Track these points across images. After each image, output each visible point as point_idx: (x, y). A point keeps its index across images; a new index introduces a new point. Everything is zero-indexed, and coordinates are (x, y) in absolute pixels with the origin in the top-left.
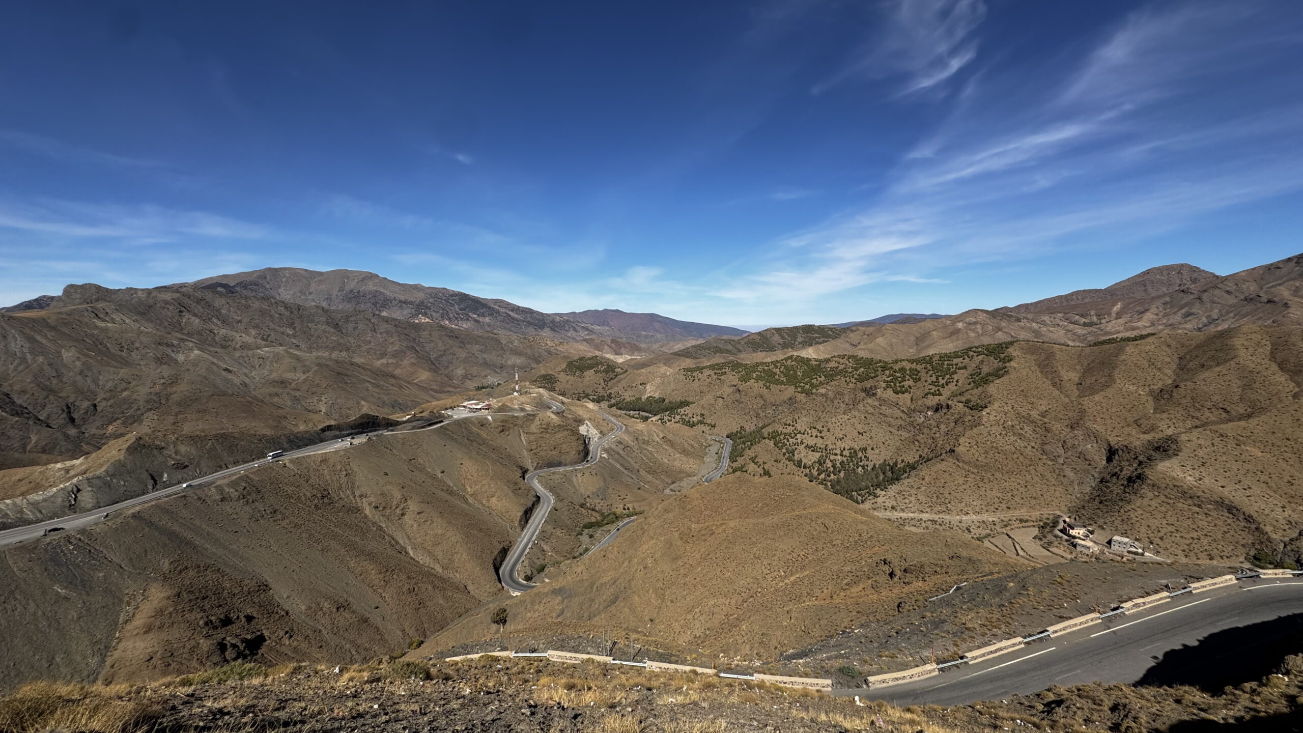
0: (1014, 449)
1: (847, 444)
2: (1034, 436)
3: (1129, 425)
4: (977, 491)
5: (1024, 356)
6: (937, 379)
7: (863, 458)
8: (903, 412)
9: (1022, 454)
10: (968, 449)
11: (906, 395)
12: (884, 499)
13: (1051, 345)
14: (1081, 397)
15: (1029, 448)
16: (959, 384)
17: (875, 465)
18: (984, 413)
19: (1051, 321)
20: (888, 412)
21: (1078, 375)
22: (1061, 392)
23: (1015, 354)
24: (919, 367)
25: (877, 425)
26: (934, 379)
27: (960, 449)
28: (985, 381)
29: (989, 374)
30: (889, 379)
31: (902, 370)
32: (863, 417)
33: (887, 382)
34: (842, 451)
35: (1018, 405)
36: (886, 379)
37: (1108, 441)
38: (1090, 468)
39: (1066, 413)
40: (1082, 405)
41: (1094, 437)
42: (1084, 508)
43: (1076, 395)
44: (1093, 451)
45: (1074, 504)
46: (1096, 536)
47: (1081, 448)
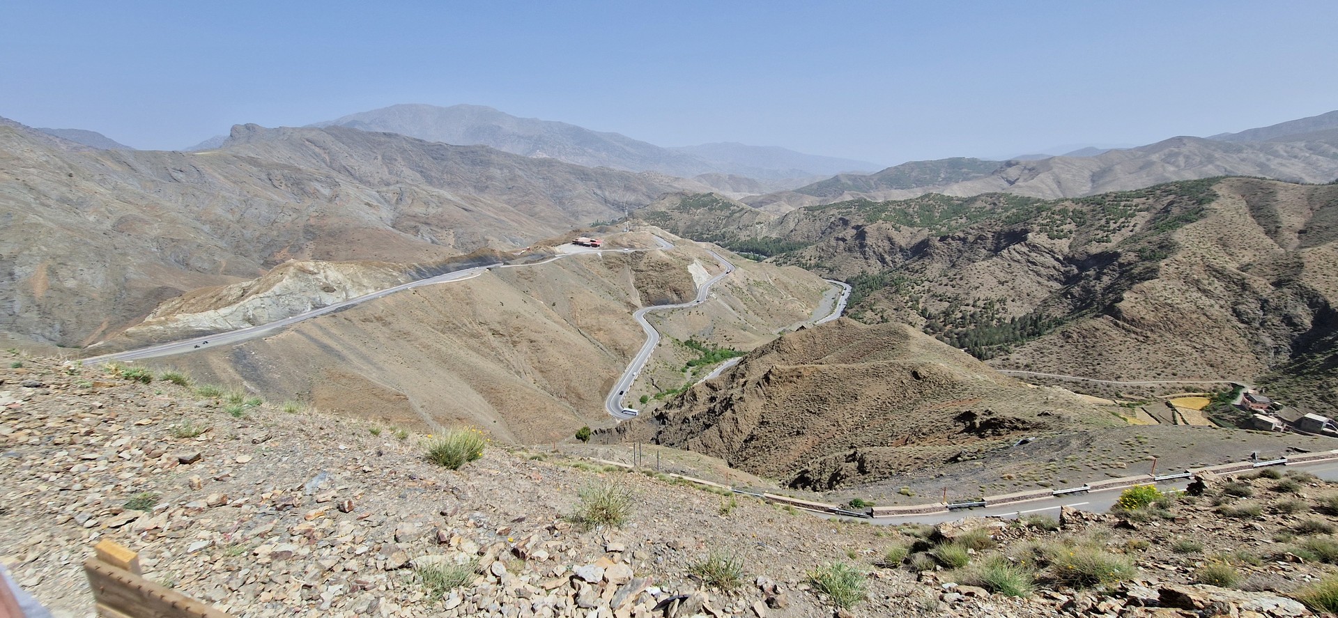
0: (1194, 308)
1: (982, 294)
2: (1226, 293)
4: (1137, 354)
5: (1232, 195)
6: (1108, 223)
7: (1000, 310)
8: (1057, 260)
9: (1204, 314)
10: (1134, 304)
11: (1064, 240)
12: (1018, 356)
13: (1274, 182)
14: (1302, 248)
15: (1217, 307)
16: (1137, 229)
17: (1013, 319)
18: (1162, 264)
19: (1286, 152)
20: (1039, 259)
21: (1303, 220)
22: (1276, 241)
23: (1219, 193)
24: (1085, 209)
25: (1023, 273)
26: (1103, 222)
27: (1121, 305)
28: (1173, 226)
29: (1179, 218)
30: (1045, 222)
31: (1063, 212)
32: (1006, 264)
33: (1043, 225)
34: (975, 302)
35: (1211, 255)
36: (1042, 222)
37: (1327, 304)
38: (1296, 334)
39: (1276, 267)
40: (1300, 258)
41: (1308, 298)
42: (1276, 380)
43: (1296, 245)
44: (1304, 315)
45: (1264, 375)
46: (1283, 413)
47: (1289, 309)
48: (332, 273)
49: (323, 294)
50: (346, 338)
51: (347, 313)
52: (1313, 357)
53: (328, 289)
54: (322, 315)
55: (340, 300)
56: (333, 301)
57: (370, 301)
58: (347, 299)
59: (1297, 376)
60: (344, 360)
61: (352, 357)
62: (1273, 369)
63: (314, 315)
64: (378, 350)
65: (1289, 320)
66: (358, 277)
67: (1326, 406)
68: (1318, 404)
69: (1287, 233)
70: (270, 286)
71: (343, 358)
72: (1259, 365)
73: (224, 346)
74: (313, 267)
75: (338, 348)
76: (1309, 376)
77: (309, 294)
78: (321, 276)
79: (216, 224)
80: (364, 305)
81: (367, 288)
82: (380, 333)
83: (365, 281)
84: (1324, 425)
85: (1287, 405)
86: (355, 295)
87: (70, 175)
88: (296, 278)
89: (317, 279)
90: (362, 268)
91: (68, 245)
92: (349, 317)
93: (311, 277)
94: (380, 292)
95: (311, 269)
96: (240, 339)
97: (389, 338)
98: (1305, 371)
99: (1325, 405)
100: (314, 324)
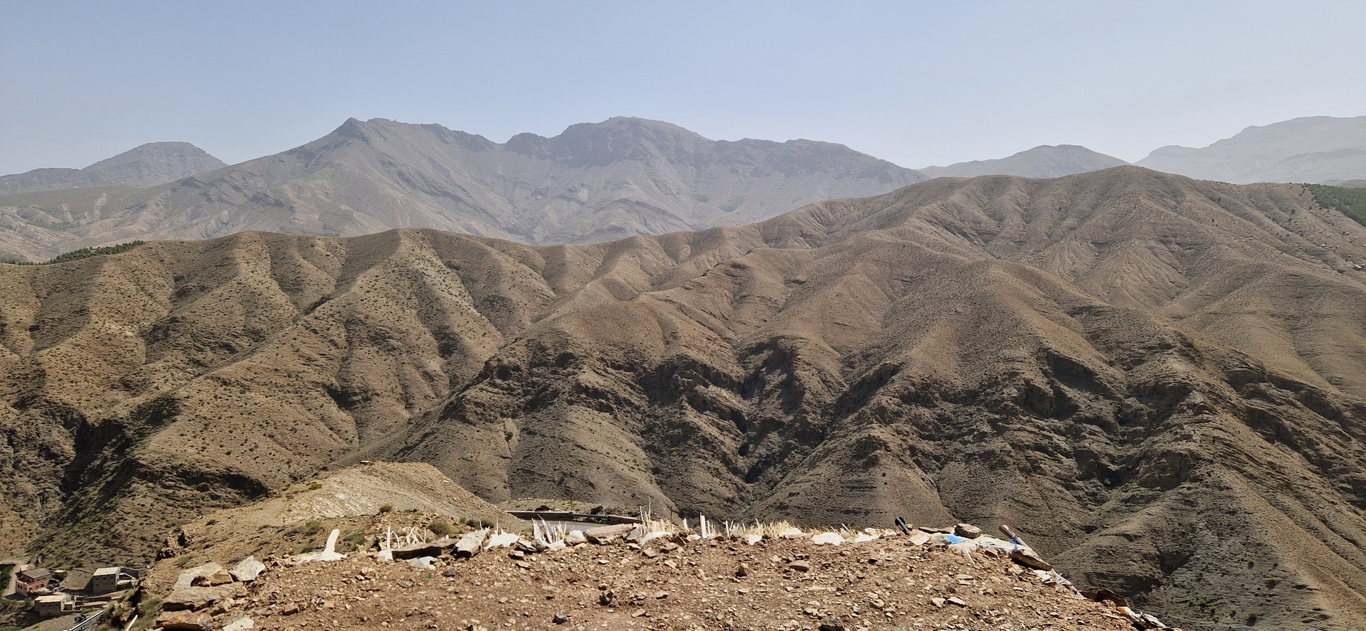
3: (113, 387)
14: (38, 350)
21: (31, 312)
22: (5, 345)
37: (83, 419)
38: (59, 468)
39: (13, 382)
40: (39, 364)
41: (61, 416)
42: (51, 539)
43: (30, 348)
44: (62, 440)
45: (36, 537)
46: (68, 582)
47: (42, 437)
52: (85, 494)
59: (73, 525)
62: (44, 525)
65: (47, 452)
67: (114, 552)
68: (105, 553)
69: (17, 332)
72: (26, 525)
76: (86, 520)
84: (117, 577)
85: (71, 569)
98: (80, 515)
99: (112, 551)
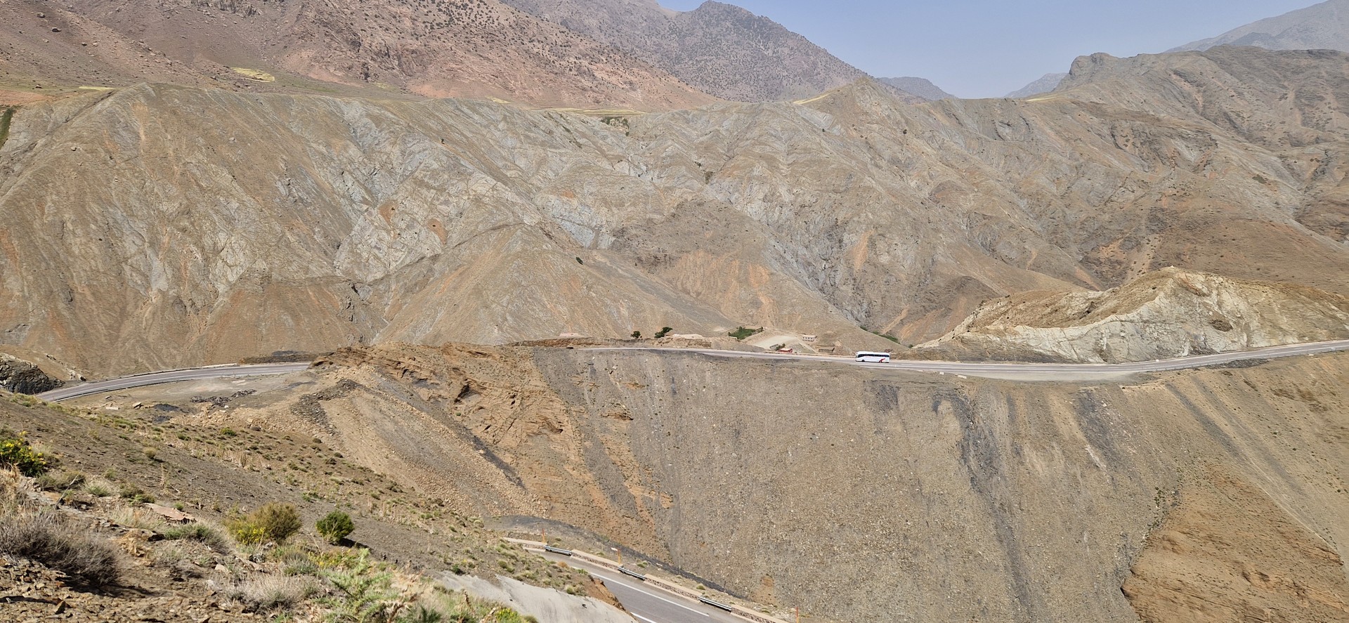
48: (1231, 300)
49: (1211, 331)
50: (1243, 416)
51: (1250, 373)
53: (1220, 325)
54: (1208, 367)
55: (1236, 347)
56: (1225, 345)
57: (1292, 359)
58: (1248, 347)
60: (1236, 455)
61: (1248, 452)
63: (1196, 364)
64: (1296, 453)
66: (1272, 311)
70: (1135, 305)
71: (1235, 452)
73: (1067, 383)
74: (1202, 283)
75: (1228, 430)
77: (1189, 327)
78: (1212, 301)
79: (1036, 197)
80: (1281, 364)
81: (1285, 333)
82: (1306, 422)
83: (1284, 321)
86: (1263, 344)
87: (905, 133)
88: (1173, 298)
89: (1205, 305)
90: (1282, 296)
91: (890, 213)
92: (1253, 380)
93: (1196, 299)
94: (1308, 346)
95: (1199, 286)
96: (1088, 378)
97: (1319, 435)
100: (1195, 379)
